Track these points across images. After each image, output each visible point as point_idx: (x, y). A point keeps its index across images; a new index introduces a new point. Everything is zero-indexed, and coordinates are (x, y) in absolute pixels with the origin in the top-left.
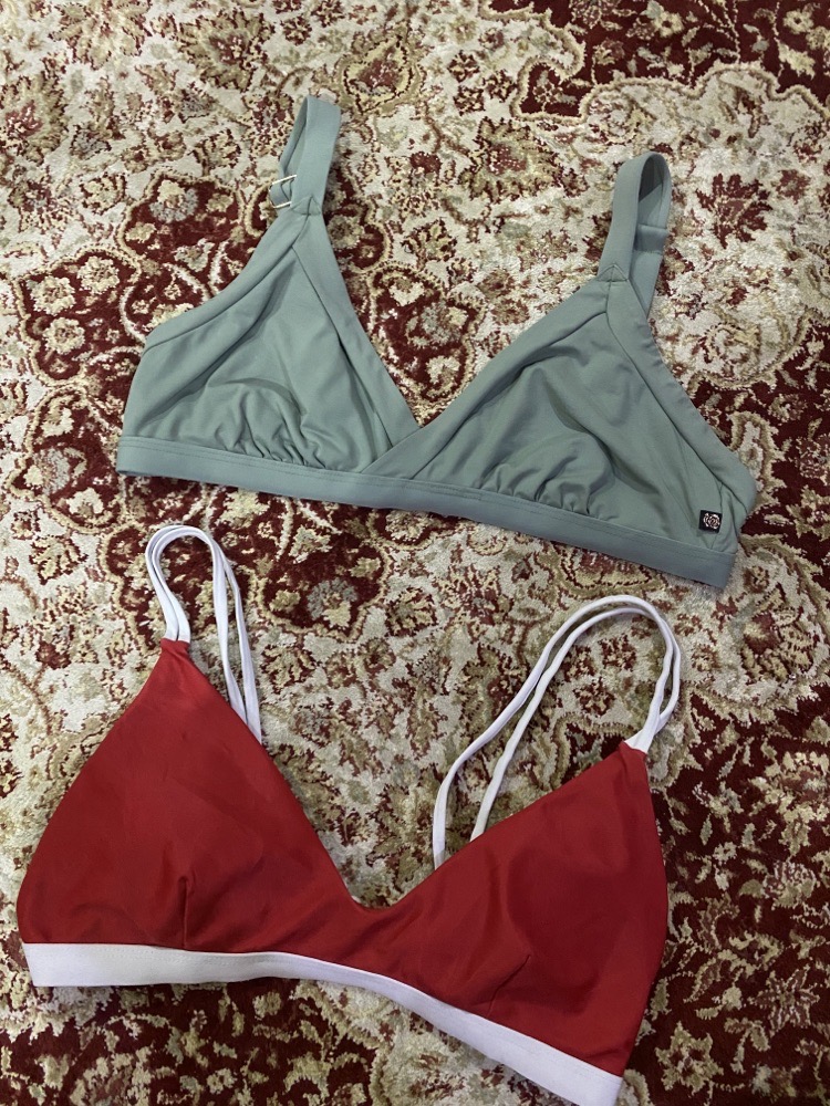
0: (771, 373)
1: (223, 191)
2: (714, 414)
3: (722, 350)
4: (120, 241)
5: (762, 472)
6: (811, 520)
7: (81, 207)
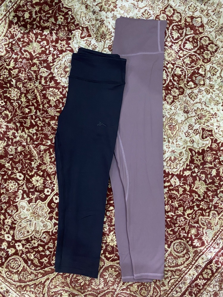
0: (220, 141)
1: (204, 29)
2: (207, 134)
3: (220, 131)
4: (185, 17)
5: (201, 147)
6: (197, 159)
7: (188, 6)
